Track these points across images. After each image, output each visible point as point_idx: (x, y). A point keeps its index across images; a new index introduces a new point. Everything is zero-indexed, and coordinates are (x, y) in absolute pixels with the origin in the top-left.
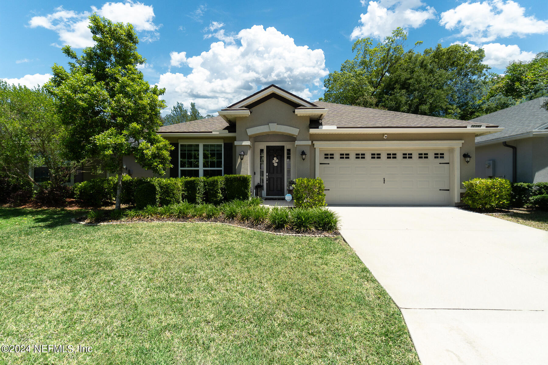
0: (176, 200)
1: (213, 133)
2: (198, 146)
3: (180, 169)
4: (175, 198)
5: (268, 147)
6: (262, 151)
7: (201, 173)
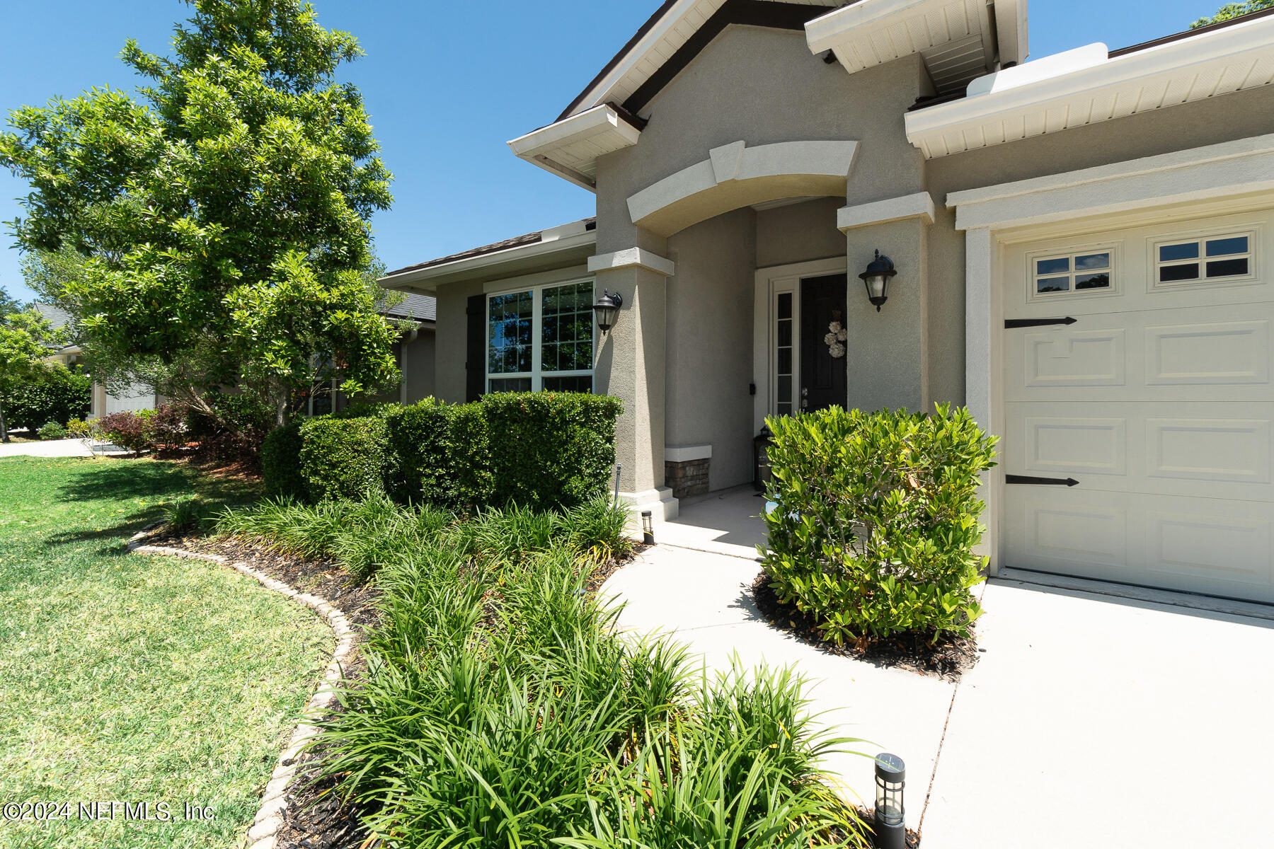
0: (341, 488)
1: (544, 241)
2: (528, 298)
3: (489, 376)
4: (337, 480)
5: (807, 284)
6: (785, 301)
7: (537, 384)
